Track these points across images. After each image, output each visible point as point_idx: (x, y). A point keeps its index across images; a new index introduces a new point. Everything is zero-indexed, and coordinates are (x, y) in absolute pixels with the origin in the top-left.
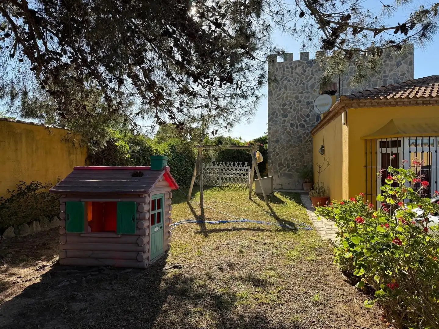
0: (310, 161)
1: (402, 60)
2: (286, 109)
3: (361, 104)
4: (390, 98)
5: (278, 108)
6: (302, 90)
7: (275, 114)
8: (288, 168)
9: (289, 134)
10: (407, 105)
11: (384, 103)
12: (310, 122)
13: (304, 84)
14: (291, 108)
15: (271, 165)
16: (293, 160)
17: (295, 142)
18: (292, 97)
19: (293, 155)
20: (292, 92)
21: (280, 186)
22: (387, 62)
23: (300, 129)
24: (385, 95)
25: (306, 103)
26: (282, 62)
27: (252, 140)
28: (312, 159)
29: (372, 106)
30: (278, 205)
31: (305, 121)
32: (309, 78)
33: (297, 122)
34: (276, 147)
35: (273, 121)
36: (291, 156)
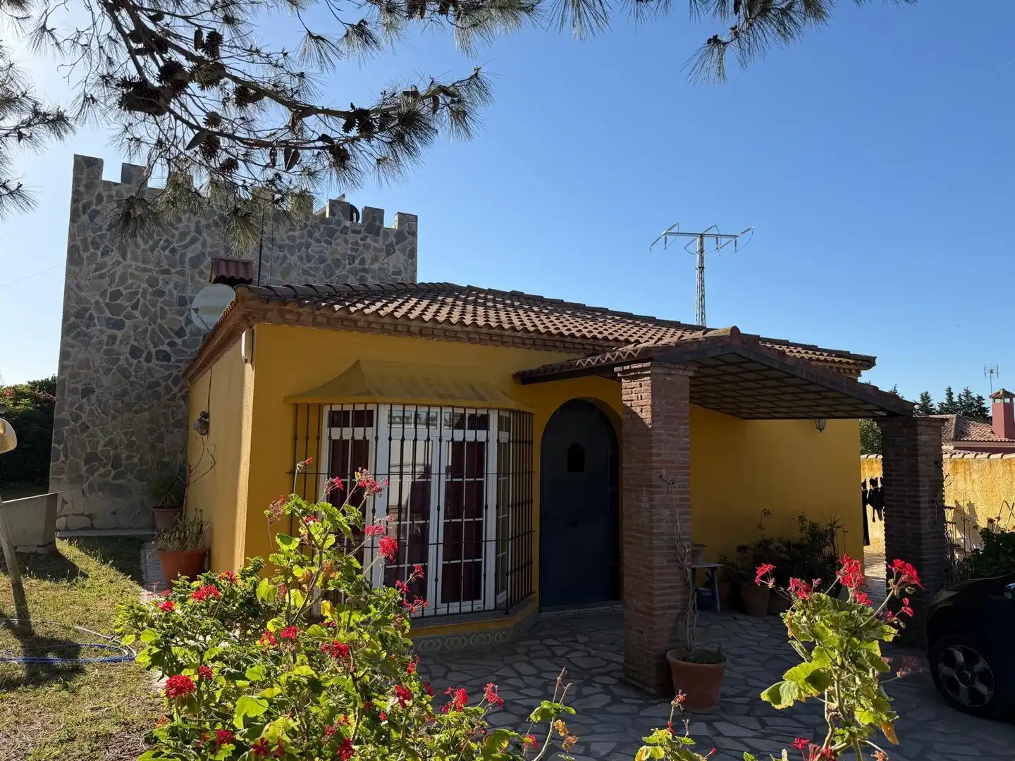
0: (180, 450)
1: (397, 243)
2: (122, 308)
3: (288, 316)
4: (356, 311)
5: (97, 303)
6: (169, 265)
7: (87, 315)
8: (114, 467)
9: (124, 376)
10: (389, 333)
11: (342, 322)
12: (186, 349)
13: (173, 251)
14: (135, 307)
15: (62, 458)
16: (130, 445)
17: (139, 397)
18: (140, 280)
19: (133, 433)
20: (140, 264)
21: (88, 519)
22: (368, 241)
23: (156, 365)
24: (347, 304)
25: (175, 300)
26: (116, 184)
27: (25, 383)
28: (186, 446)
29: (315, 324)
30: (52, 584)
31: (172, 344)
32: (188, 239)
33: (151, 346)
34: (81, 408)
35: (78, 334)
36: (126, 434)
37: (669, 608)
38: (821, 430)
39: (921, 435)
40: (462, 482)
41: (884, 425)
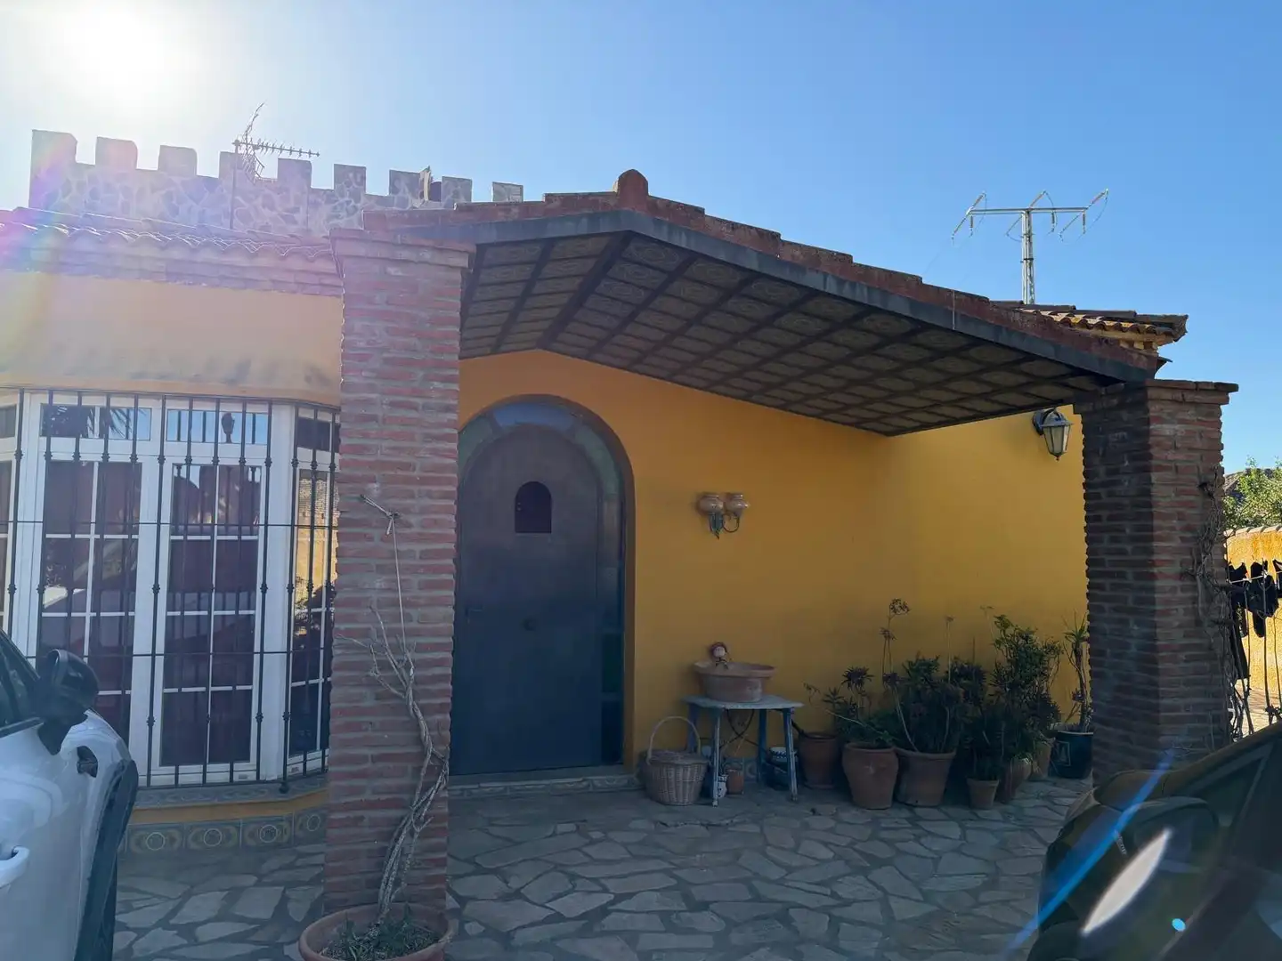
37: (371, 805)
38: (1058, 455)
39: (1160, 420)
40: (210, 543)
41: (1084, 409)
